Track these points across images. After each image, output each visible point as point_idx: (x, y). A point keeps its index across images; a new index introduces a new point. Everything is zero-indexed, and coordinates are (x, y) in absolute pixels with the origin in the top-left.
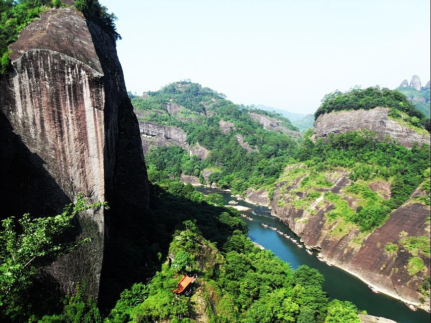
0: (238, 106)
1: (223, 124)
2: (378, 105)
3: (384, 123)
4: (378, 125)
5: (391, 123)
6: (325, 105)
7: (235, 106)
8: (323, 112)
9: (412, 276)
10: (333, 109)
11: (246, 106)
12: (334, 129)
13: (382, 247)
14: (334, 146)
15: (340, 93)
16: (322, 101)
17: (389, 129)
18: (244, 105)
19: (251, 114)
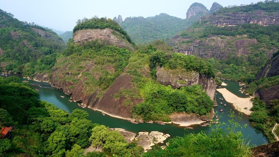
0: (23, 22)
1: (13, 34)
2: (106, 27)
3: (109, 36)
4: (106, 37)
5: (112, 37)
6: (78, 25)
7: (20, 22)
8: (78, 29)
9: (127, 107)
10: (83, 28)
11: (28, 23)
12: (85, 39)
13: (113, 96)
14: (85, 47)
15: (86, 19)
16: (77, 23)
17: (112, 39)
18: (27, 22)
19: (32, 28)
